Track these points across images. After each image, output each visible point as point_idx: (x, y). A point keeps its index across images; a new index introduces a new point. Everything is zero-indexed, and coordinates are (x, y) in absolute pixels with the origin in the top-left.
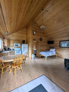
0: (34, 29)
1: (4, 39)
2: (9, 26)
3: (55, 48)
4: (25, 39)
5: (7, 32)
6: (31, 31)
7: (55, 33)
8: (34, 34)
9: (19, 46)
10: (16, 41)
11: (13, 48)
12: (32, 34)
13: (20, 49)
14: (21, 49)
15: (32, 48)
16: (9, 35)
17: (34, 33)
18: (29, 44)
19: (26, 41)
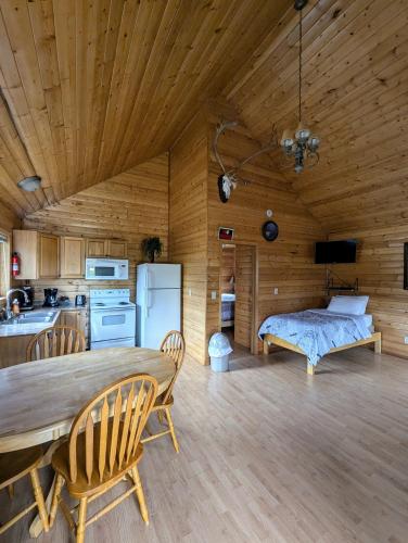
0: (223, 161)
1: (21, 228)
2: (43, 129)
3: (371, 289)
4: (159, 230)
5: (38, 179)
6: (204, 174)
7: (374, 187)
8: (222, 194)
9: (117, 276)
10: (101, 240)
11: (83, 290)
12: (210, 197)
13: (125, 295)
14: (134, 298)
15: (210, 290)
16: (56, 201)
17: (226, 188)
18: (188, 266)
19: (164, 241)
